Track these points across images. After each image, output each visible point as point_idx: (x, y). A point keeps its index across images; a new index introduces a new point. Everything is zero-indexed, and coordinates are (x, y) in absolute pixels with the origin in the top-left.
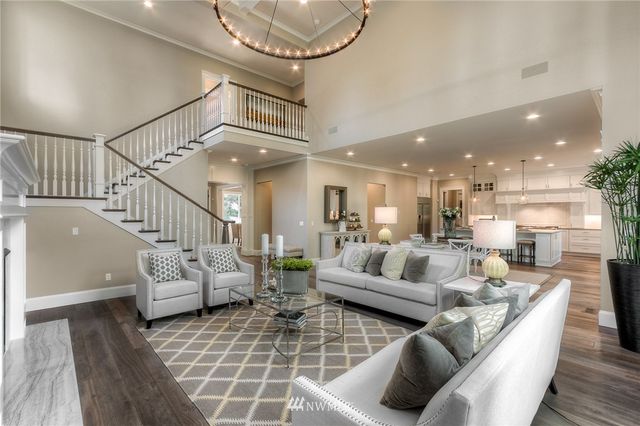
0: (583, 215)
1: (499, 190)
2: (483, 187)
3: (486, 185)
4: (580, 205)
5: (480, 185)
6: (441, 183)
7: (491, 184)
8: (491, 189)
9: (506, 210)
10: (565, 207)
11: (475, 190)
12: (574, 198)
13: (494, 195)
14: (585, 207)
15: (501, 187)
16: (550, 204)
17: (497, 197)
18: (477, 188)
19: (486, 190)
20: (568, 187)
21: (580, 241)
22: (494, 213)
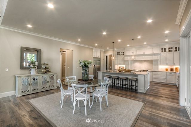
0: (158, 65)
1: (126, 55)
2: (120, 54)
4: (157, 61)
5: (119, 53)
6: (105, 52)
7: (123, 52)
8: (123, 54)
9: (129, 63)
10: (151, 62)
11: (117, 55)
12: (154, 58)
13: (124, 57)
14: (159, 62)
15: (127, 53)
16: (145, 61)
17: (125, 57)
18: (118, 54)
19: (121, 54)
20: (152, 53)
21: (157, 77)
22: (124, 64)
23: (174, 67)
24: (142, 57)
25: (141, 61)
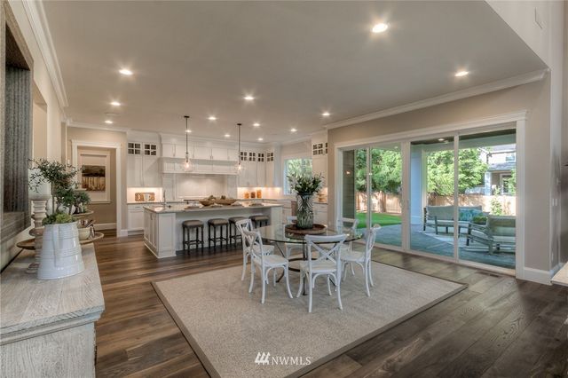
0: (236, 187)
2: (143, 149)
3: (147, 147)
4: (234, 177)
5: (138, 146)
7: (154, 147)
8: (154, 153)
10: (221, 179)
13: (160, 161)
14: (237, 179)
15: (173, 148)
16: (207, 176)
17: (164, 164)
18: (133, 149)
19: (147, 153)
22: (159, 184)
23: (255, 190)
24: (211, 166)
25: (199, 177)
